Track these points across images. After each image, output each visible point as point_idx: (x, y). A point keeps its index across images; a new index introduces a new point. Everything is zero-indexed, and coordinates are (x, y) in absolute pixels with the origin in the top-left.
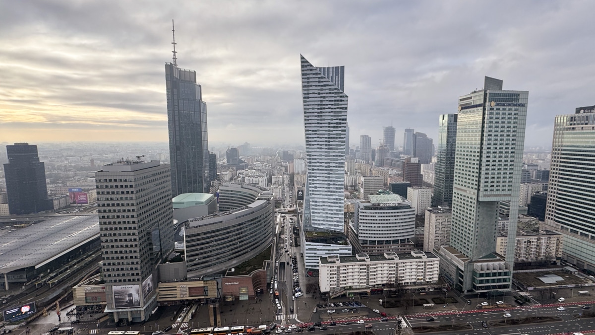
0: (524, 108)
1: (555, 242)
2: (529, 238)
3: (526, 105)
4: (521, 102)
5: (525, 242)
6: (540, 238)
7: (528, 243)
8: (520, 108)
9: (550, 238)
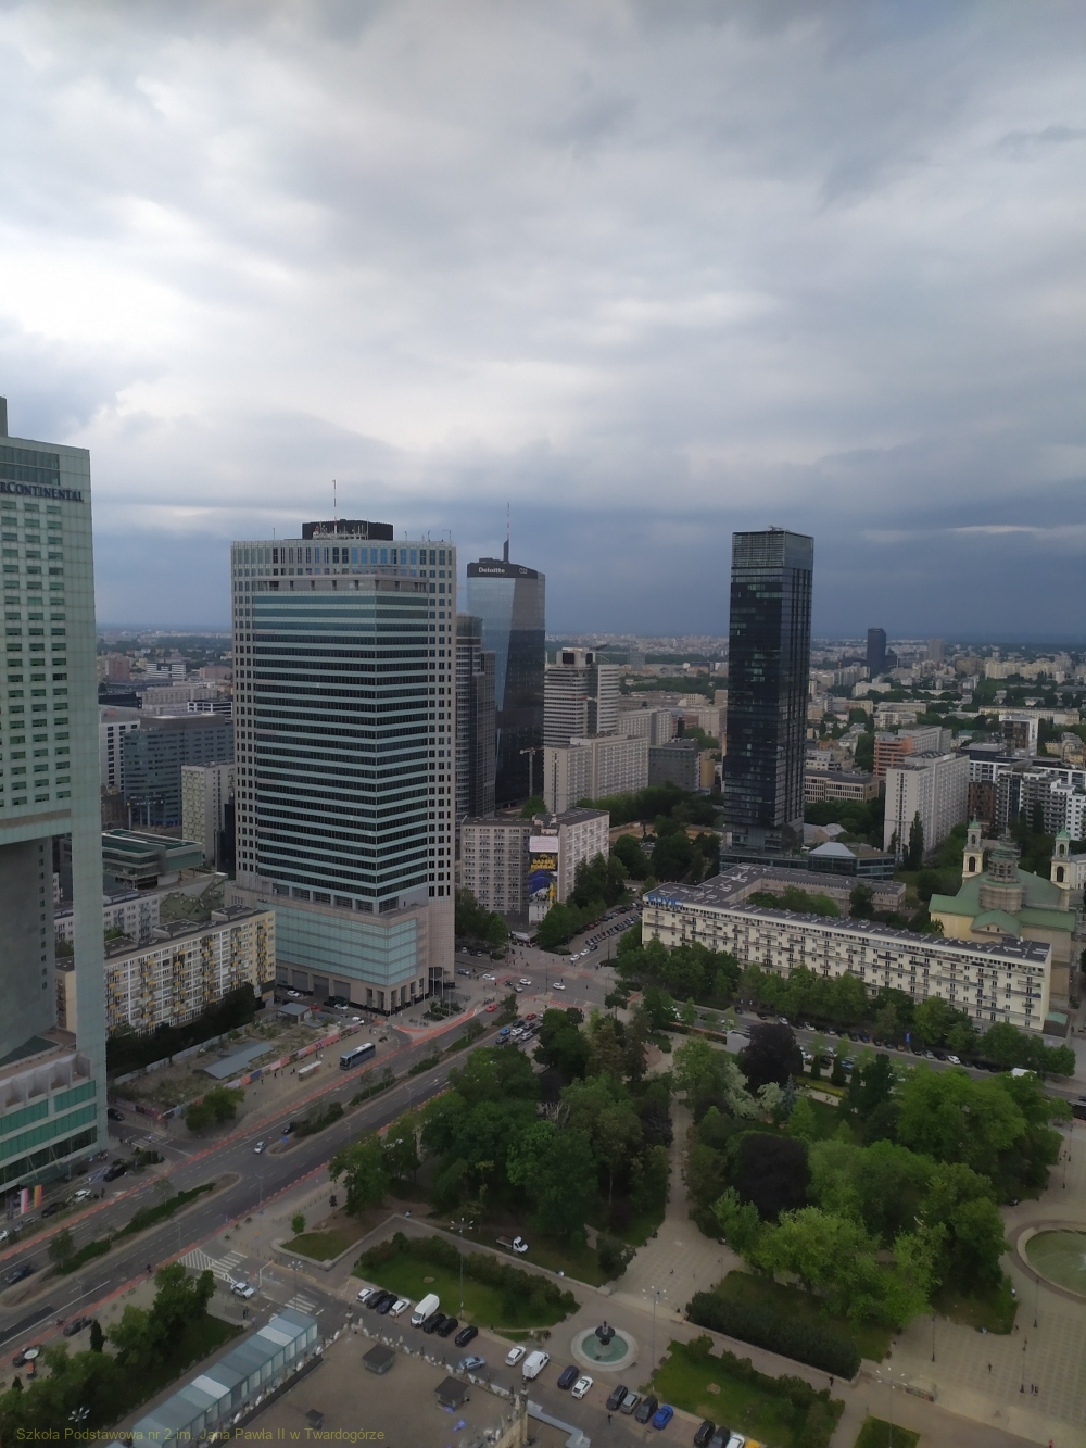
0: (80, 505)
1: (253, 939)
2: (177, 946)
3: (84, 497)
4: (66, 483)
5: (166, 963)
6: (210, 938)
7: (175, 961)
8: (67, 506)
9: (238, 929)
